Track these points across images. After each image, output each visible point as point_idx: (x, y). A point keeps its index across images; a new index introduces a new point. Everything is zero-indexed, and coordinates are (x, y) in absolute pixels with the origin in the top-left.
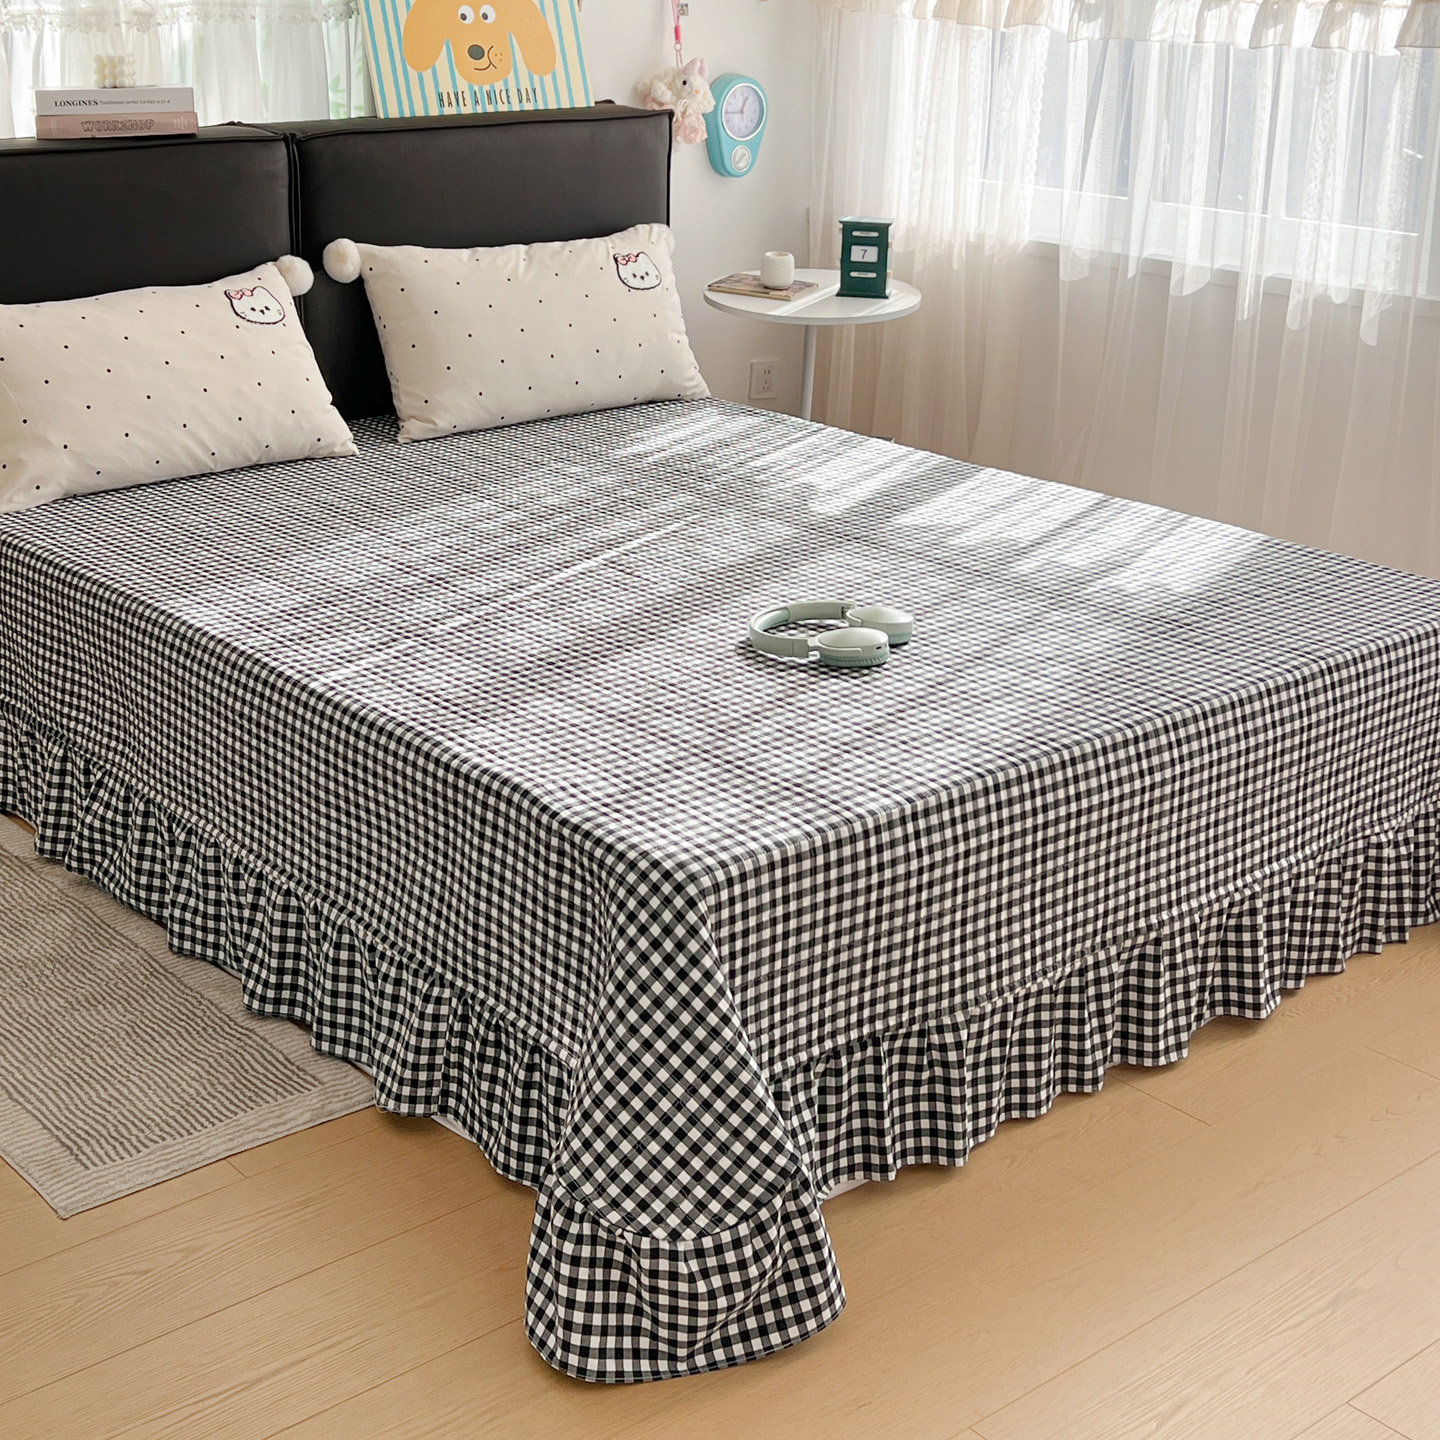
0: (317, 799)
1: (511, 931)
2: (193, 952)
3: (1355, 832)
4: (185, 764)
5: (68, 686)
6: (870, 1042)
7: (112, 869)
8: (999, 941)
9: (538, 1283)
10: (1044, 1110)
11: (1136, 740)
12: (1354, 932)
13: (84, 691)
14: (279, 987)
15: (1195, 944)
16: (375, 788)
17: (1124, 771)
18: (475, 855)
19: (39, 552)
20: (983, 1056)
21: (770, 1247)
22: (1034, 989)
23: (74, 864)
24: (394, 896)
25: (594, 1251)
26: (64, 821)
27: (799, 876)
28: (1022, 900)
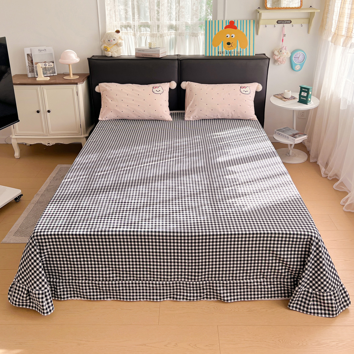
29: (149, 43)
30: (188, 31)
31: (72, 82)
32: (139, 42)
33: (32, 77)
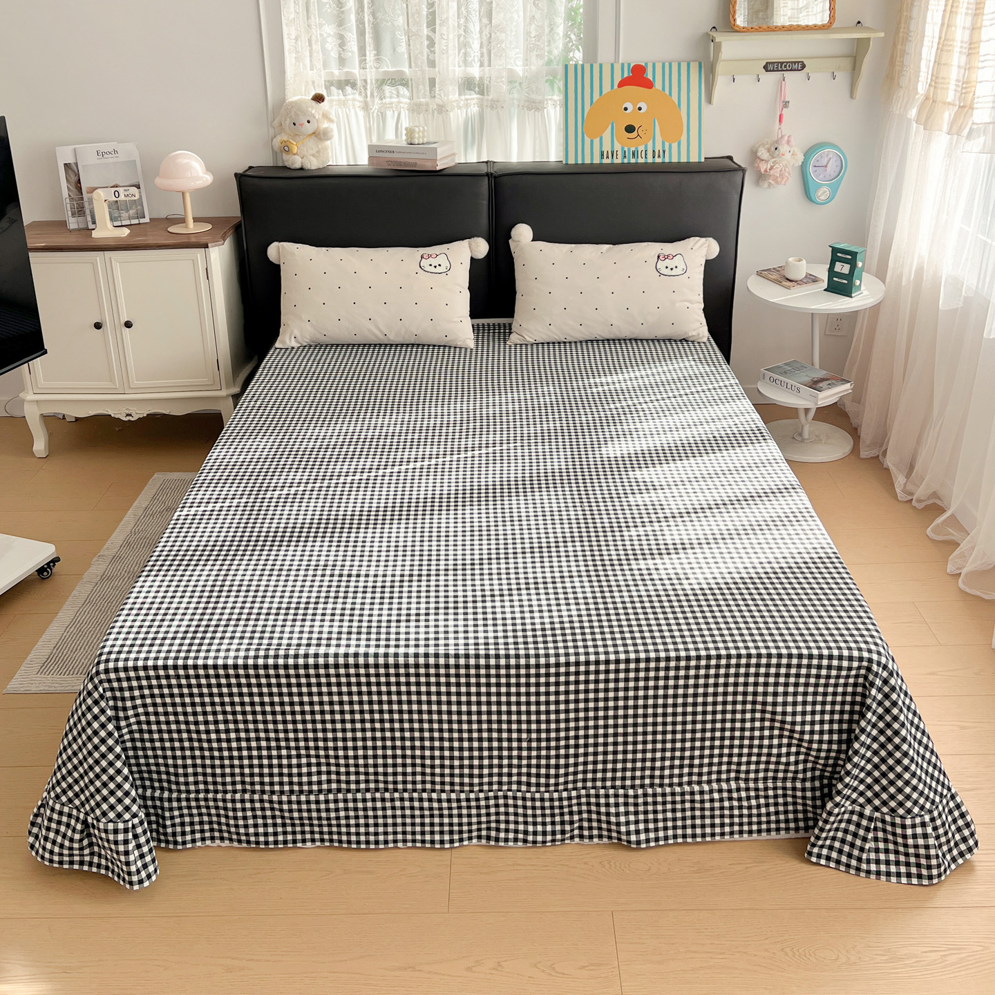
29: (406, 129)
30: (516, 96)
31: (193, 240)
32: (378, 125)
33: (79, 230)
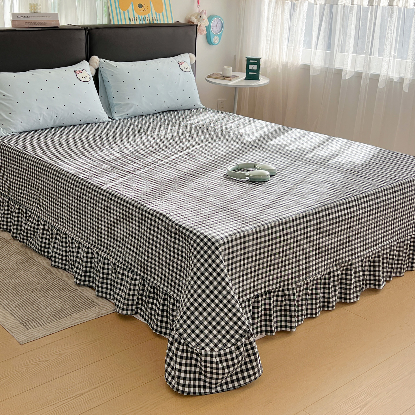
0: (98, 219)
1: (159, 258)
2: (58, 266)
3: (408, 234)
4: (57, 210)
5: (20, 187)
6: (268, 293)
7: (33, 242)
8: (306, 263)
9: (169, 365)
10: (318, 315)
11: (346, 203)
12: (406, 264)
13: (25, 189)
14: (85, 276)
15: (362, 266)
16: (117, 215)
17: (343, 213)
18: (148, 235)
19: (12, 147)
20: (300, 298)
21: (241, 354)
22: (316, 278)
23: (22, 240)
24: (122, 248)
25: (187, 355)
26: (19, 228)
27: (249, 241)
28: (313, 251)
